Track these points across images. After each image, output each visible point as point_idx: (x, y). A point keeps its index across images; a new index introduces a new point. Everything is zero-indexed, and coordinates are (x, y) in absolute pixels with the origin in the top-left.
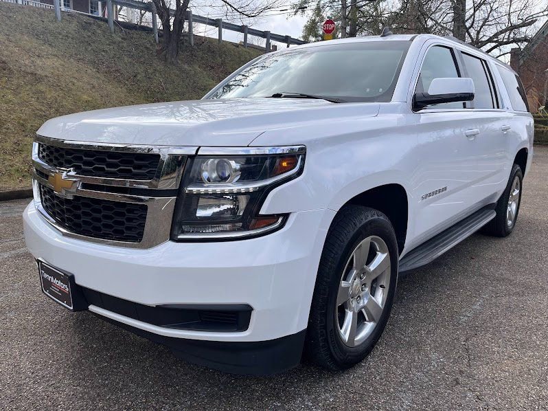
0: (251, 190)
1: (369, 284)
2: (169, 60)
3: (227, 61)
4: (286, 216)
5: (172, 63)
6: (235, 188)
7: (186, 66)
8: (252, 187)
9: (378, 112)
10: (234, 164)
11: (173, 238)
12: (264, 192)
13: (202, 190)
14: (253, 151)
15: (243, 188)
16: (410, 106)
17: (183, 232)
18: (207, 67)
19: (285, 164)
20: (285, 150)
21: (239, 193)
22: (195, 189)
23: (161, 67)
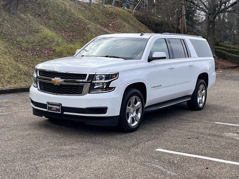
0: (107, 82)
1: (135, 110)
2: (12, 12)
3: (49, 10)
4: (115, 87)
5: (13, 14)
6: (104, 81)
7: (23, 15)
8: (107, 81)
9: (137, 63)
10: (103, 76)
11: (89, 93)
12: (110, 82)
13: (96, 82)
14: (108, 73)
15: (105, 81)
16: (147, 61)
17: (91, 92)
18: (36, 15)
19: (114, 76)
20: (114, 73)
21: (105, 82)
22: (95, 82)
23: (7, 17)
